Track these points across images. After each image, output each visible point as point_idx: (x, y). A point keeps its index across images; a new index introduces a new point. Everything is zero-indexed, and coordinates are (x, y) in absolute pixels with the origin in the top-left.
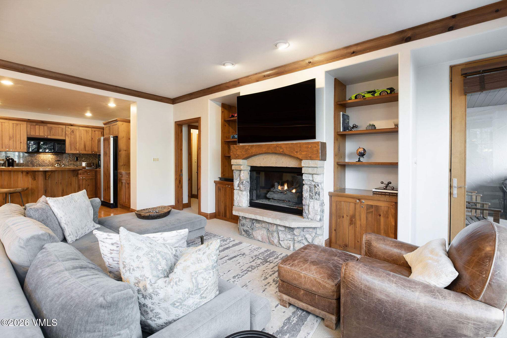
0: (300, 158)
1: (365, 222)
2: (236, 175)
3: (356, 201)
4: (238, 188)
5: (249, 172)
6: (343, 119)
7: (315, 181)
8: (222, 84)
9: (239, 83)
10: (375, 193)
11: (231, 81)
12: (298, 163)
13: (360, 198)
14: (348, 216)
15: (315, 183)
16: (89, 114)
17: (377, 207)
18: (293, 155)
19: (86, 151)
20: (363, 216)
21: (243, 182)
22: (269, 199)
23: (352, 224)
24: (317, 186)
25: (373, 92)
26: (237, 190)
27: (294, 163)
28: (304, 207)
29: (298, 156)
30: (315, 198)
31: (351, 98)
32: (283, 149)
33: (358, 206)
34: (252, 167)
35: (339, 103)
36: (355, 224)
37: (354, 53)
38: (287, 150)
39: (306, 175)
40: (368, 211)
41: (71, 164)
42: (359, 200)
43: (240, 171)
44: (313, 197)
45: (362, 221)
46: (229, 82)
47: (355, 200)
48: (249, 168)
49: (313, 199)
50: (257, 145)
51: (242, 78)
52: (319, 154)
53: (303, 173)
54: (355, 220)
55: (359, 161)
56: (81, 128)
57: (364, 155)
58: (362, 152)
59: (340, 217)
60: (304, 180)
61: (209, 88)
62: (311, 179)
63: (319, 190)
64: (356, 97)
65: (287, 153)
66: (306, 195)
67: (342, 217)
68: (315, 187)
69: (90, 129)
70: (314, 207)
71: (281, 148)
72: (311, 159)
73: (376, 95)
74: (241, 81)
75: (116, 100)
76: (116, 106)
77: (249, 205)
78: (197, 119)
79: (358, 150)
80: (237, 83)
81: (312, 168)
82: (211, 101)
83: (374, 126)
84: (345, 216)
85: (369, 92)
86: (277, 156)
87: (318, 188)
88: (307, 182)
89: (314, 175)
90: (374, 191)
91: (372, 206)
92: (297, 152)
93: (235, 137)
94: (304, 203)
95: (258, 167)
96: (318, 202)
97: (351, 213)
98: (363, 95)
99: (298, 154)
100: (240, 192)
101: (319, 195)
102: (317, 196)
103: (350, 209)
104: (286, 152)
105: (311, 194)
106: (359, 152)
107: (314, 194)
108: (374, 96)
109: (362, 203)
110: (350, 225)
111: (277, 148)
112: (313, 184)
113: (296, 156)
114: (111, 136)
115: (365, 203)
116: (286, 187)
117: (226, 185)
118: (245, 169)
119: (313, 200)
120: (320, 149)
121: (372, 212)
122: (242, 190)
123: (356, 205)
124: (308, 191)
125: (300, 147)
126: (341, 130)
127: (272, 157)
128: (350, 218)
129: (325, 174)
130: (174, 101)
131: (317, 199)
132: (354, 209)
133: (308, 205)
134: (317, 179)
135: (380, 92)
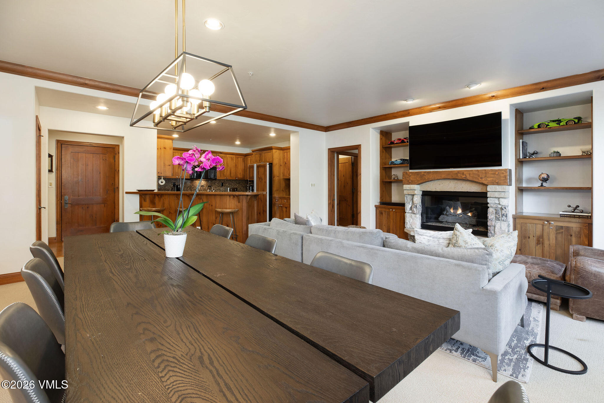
0: (486, 183)
1: (554, 242)
2: (408, 199)
3: (544, 223)
4: (411, 211)
5: (421, 197)
6: (522, 146)
7: (502, 204)
8: (388, 114)
9: (409, 113)
10: (562, 216)
11: (400, 112)
12: (480, 188)
13: (548, 220)
14: (535, 236)
15: (501, 206)
16: (238, 143)
17: (568, 228)
18: (477, 181)
19: (231, 177)
20: (552, 236)
21: (416, 206)
22: (442, 222)
23: (539, 244)
24: (504, 209)
25: (559, 121)
26: (409, 213)
27: (476, 188)
28: (489, 228)
29: (483, 181)
30: (502, 219)
31: (533, 127)
32: (465, 175)
33: (546, 227)
34: (423, 192)
35: (520, 132)
36: (543, 244)
37: (543, 89)
38: (471, 176)
39: (491, 199)
40: (557, 232)
41: (218, 189)
42: (548, 221)
43: (414, 195)
44: (500, 219)
45: (551, 240)
46: (397, 112)
47: (542, 222)
48: (421, 193)
49: (499, 220)
50: (434, 171)
51: (413, 109)
52: (508, 179)
53: (488, 197)
54: (543, 240)
55: (542, 185)
56: (228, 156)
57: (547, 180)
58: (546, 177)
59: (525, 237)
60: (488, 203)
61: (372, 118)
62: (497, 202)
63: (506, 213)
64: (539, 126)
65: (469, 179)
66: (492, 217)
67: (528, 238)
68: (502, 209)
69: (234, 156)
70: (501, 228)
71: (463, 174)
72: (498, 184)
73: (561, 124)
74: (411, 112)
75: (277, 130)
76: (275, 135)
77: (421, 228)
78: (358, 146)
79: (540, 175)
80: (407, 113)
81: (499, 192)
82: (372, 129)
83: (559, 153)
84: (531, 237)
85: (553, 121)
86: (457, 181)
87: (505, 210)
88: (492, 205)
89: (500, 198)
90: (561, 214)
91: (562, 227)
92: (481, 178)
93: (394, 163)
94: (489, 224)
95: (433, 191)
96: (505, 223)
97: (539, 233)
98: (547, 124)
99: (483, 180)
100: (413, 215)
101: (506, 216)
102: (504, 218)
103: (536, 230)
104: (468, 177)
105: (497, 216)
106: (543, 178)
107: (501, 216)
108: (559, 125)
109: (551, 225)
110: (537, 245)
111: (459, 175)
112: (500, 206)
113: (481, 182)
114: (267, 163)
115: (554, 225)
116: (460, 211)
117: (389, 209)
118: (418, 193)
119: (500, 222)
120: (508, 175)
121: (562, 232)
122: (416, 213)
123: (544, 226)
124: (494, 214)
125: (486, 173)
126: (521, 157)
127: (450, 183)
128: (537, 239)
129: (510, 198)
130: (327, 129)
131: (504, 220)
132: (541, 230)
133: (494, 225)
134: (503, 202)
135: (566, 121)
